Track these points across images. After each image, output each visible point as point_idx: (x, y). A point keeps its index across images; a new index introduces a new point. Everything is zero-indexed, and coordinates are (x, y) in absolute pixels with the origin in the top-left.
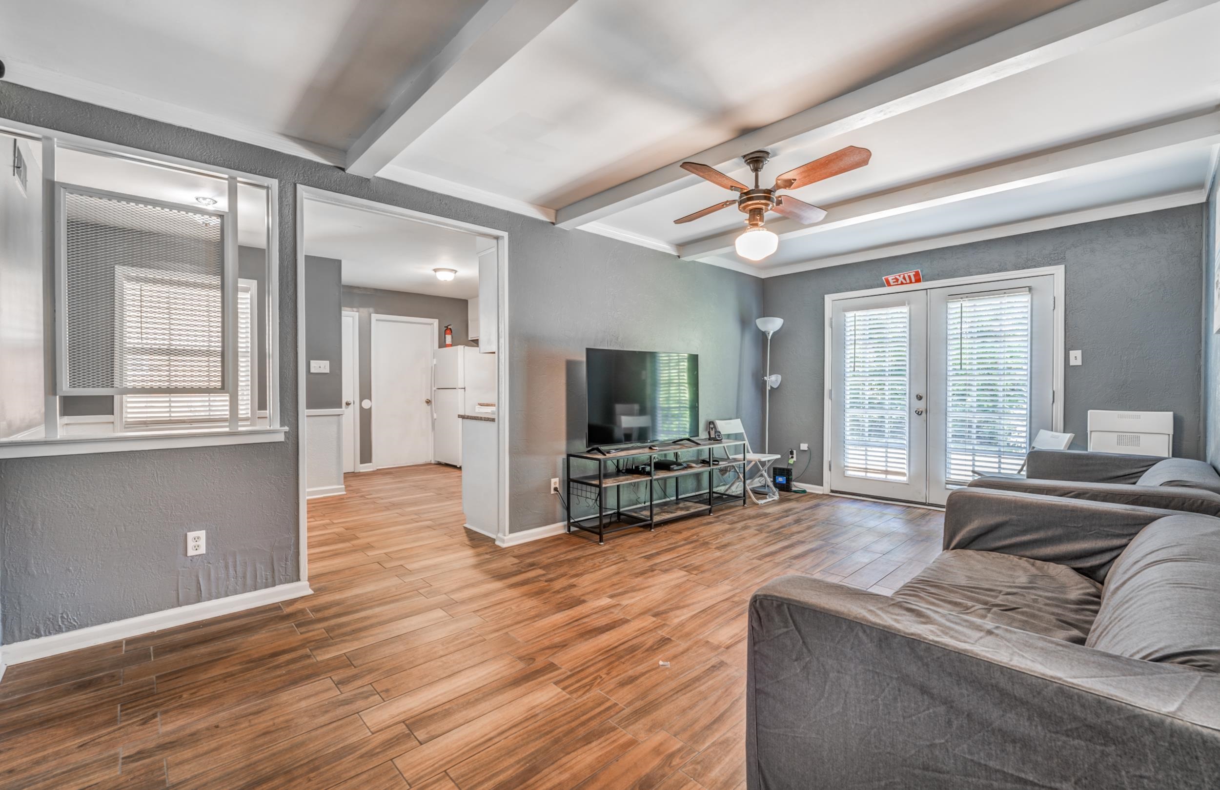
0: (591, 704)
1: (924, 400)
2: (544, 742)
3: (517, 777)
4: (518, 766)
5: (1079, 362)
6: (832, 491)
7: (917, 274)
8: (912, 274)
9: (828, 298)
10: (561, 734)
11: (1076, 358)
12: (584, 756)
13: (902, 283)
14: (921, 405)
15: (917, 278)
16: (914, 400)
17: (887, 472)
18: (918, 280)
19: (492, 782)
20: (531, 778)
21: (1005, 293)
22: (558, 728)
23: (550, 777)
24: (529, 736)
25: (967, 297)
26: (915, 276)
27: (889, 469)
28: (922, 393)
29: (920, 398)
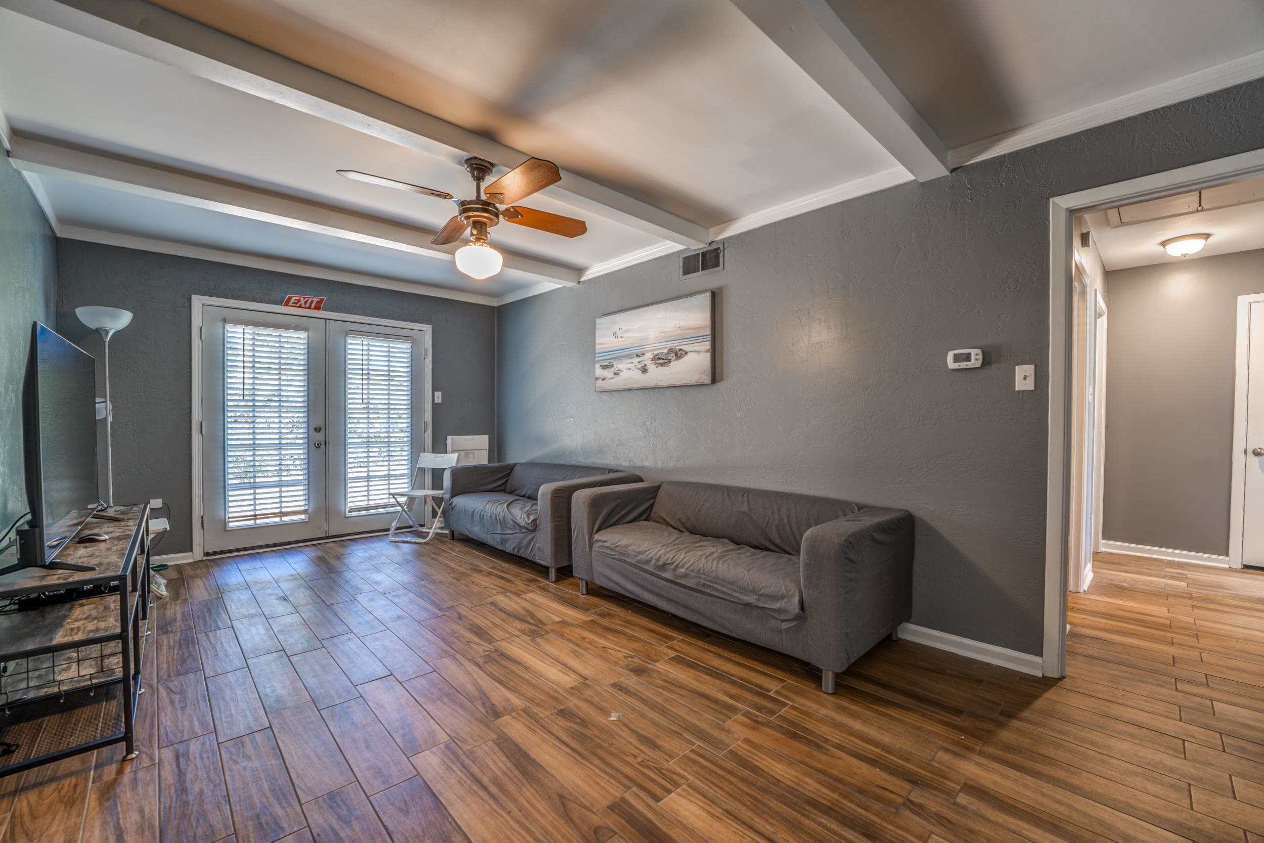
0: (696, 768)
1: (323, 431)
2: (769, 800)
3: (827, 814)
4: (812, 816)
5: (440, 401)
6: (206, 554)
7: (319, 302)
8: (315, 300)
9: (197, 301)
10: (753, 788)
11: (438, 395)
12: (777, 770)
13: (300, 307)
14: (320, 437)
15: (318, 305)
16: (312, 432)
17: (281, 514)
18: (317, 308)
19: (843, 832)
20: (823, 804)
21: (396, 339)
22: (743, 791)
23: (814, 791)
24: (764, 812)
25: (367, 336)
26: (317, 302)
27: (284, 510)
28: (321, 424)
29: (318, 430)
